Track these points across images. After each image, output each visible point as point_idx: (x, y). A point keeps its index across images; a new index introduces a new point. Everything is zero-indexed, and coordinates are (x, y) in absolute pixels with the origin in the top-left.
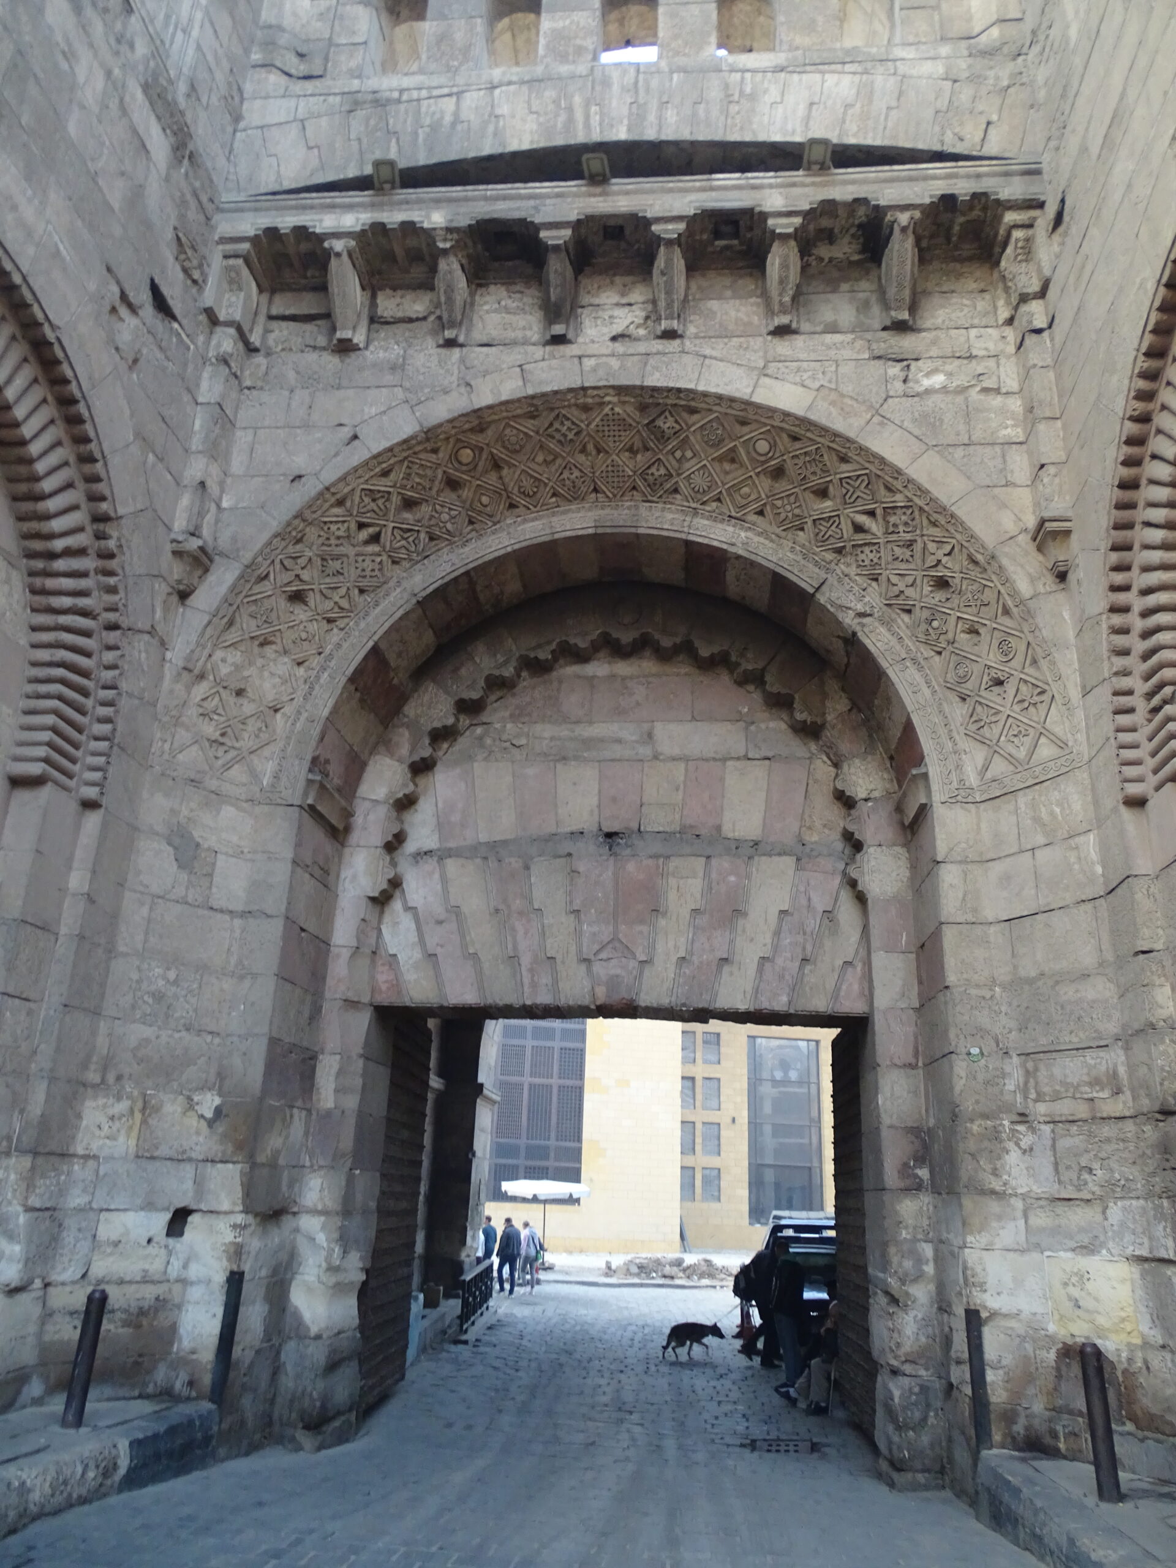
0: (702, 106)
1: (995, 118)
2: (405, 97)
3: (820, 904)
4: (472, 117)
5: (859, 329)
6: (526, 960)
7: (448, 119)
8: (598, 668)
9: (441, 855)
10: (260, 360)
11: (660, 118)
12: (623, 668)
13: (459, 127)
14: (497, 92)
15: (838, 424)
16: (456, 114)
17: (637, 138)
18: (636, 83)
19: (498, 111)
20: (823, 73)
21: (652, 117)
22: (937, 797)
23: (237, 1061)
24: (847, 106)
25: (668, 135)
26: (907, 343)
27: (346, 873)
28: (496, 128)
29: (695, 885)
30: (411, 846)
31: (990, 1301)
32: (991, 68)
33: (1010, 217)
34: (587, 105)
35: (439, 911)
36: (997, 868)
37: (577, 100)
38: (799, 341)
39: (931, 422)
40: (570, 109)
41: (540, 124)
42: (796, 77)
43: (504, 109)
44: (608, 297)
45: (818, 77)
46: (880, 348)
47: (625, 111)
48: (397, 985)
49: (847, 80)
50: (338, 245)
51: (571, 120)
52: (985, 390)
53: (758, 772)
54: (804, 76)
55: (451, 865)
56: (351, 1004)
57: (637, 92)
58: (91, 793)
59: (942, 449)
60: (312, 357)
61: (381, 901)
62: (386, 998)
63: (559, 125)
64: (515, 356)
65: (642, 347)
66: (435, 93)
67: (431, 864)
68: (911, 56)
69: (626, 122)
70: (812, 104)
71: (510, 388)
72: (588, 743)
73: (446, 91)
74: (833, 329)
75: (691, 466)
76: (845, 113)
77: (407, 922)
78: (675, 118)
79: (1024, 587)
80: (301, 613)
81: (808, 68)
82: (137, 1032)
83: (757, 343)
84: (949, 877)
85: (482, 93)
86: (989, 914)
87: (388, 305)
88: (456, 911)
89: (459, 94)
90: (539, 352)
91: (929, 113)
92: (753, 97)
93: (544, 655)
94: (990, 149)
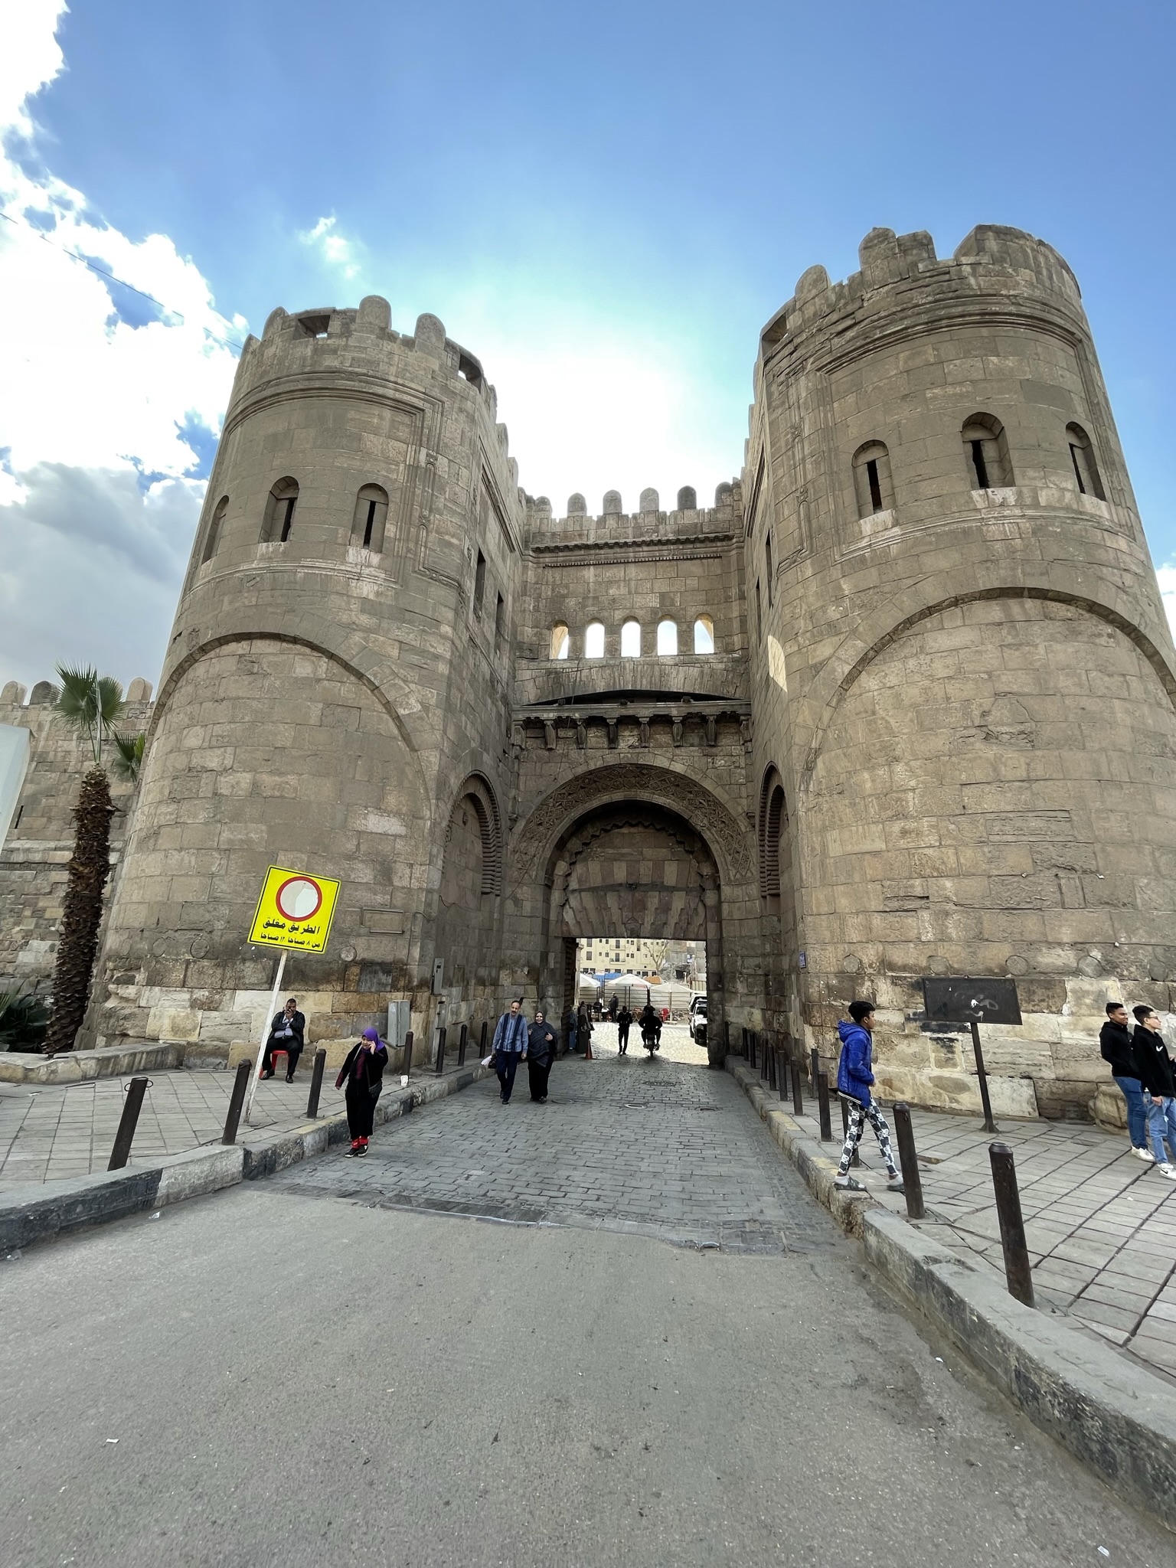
0: (653, 678)
1: (738, 685)
2: (564, 671)
3: (693, 906)
4: (585, 679)
5: (700, 745)
6: (606, 923)
8: (625, 830)
9: (580, 891)
10: (525, 752)
11: (641, 682)
12: (633, 830)
13: (582, 683)
14: (592, 670)
15: (693, 778)
16: (580, 678)
17: (634, 688)
18: (635, 669)
19: (593, 678)
21: (639, 682)
22: (722, 883)
23: (532, 958)
24: (696, 680)
25: (644, 688)
26: (714, 750)
27: (552, 898)
28: (593, 684)
29: (656, 900)
30: (571, 888)
31: (731, 1019)
32: (738, 666)
33: (742, 718)
34: (619, 675)
35: (580, 908)
36: (737, 905)
37: (617, 674)
38: (683, 749)
39: (719, 777)
40: (614, 678)
41: (606, 683)
42: (681, 668)
43: (595, 677)
44: (627, 733)
45: (688, 668)
46: (706, 752)
47: (631, 679)
48: (569, 931)
49: (696, 669)
50: (549, 723)
51: (615, 682)
52: (736, 767)
53: (675, 864)
54: (684, 668)
55: (583, 894)
56: (556, 937)
57: (634, 672)
58: (498, 892)
59: (723, 786)
60: (540, 751)
61: (563, 906)
62: (566, 935)
63: (612, 684)
64: (599, 753)
65: (637, 750)
66: (575, 671)
67: (576, 894)
68: (716, 663)
69: (631, 683)
70: (685, 678)
71: (599, 764)
72: (623, 855)
73: (577, 669)
74: (692, 745)
75: (652, 782)
76: (695, 682)
77: (571, 912)
78: (645, 682)
79: (743, 829)
80: (541, 828)
81: (685, 665)
82: (509, 952)
83: (670, 750)
84: (725, 906)
85: (589, 671)
86: (735, 917)
87: (562, 733)
88: (585, 909)
89: (581, 671)
90: (607, 751)
91: (719, 683)
92: (668, 675)
93: (608, 828)
94: (737, 696)
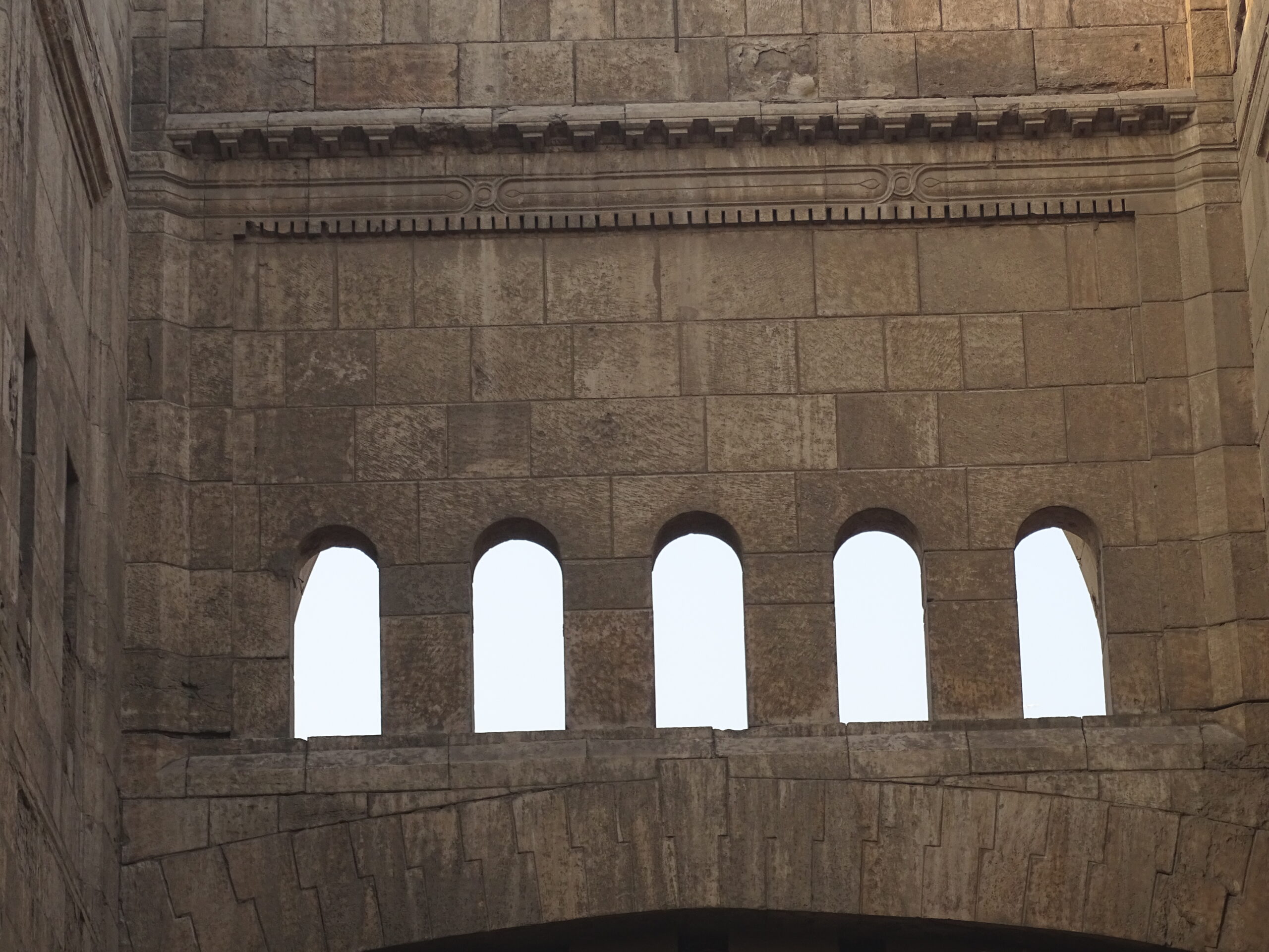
0: (825, 847)
1: (1237, 886)
2: (376, 809)
4: (485, 852)
7: (448, 853)
11: (765, 867)
13: (466, 872)
14: (518, 803)
16: (459, 844)
17: (734, 904)
18: (727, 795)
19: (523, 844)
20: (997, 790)
21: (753, 866)
24: (1033, 857)
25: (780, 899)
28: (524, 876)
32: (1233, 791)
34: (656, 836)
37: (641, 826)
40: (631, 846)
41: (588, 871)
42: (958, 797)
43: (531, 841)
45: (991, 796)
47: (713, 850)
49: (1031, 805)
51: (634, 865)
54: (971, 796)
57: (728, 816)
63: (618, 876)
66: (424, 801)
68: (1122, 765)
69: (715, 873)
70: (982, 850)
73: (438, 798)
76: (1030, 870)
78: (787, 870)
81: (975, 780)
85: (495, 804)
89: (459, 806)
91: (1147, 875)
92: (898, 833)
